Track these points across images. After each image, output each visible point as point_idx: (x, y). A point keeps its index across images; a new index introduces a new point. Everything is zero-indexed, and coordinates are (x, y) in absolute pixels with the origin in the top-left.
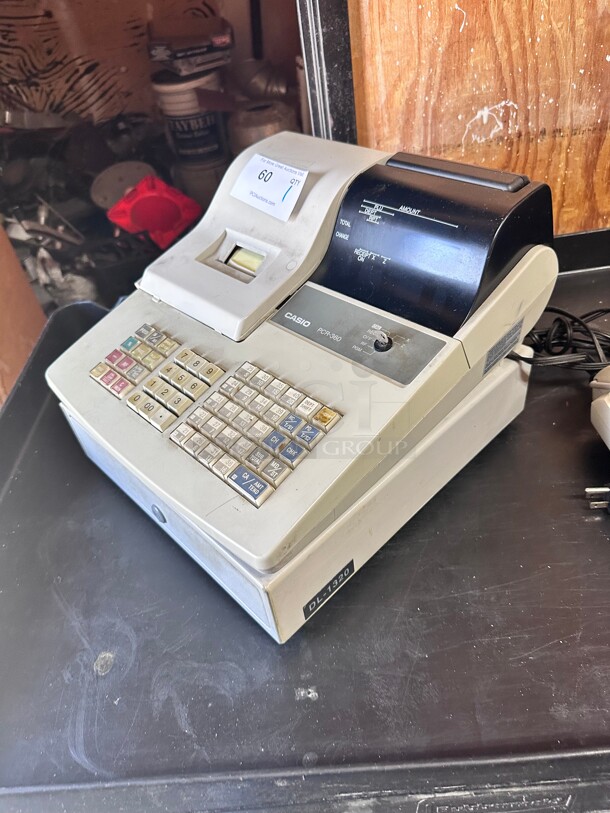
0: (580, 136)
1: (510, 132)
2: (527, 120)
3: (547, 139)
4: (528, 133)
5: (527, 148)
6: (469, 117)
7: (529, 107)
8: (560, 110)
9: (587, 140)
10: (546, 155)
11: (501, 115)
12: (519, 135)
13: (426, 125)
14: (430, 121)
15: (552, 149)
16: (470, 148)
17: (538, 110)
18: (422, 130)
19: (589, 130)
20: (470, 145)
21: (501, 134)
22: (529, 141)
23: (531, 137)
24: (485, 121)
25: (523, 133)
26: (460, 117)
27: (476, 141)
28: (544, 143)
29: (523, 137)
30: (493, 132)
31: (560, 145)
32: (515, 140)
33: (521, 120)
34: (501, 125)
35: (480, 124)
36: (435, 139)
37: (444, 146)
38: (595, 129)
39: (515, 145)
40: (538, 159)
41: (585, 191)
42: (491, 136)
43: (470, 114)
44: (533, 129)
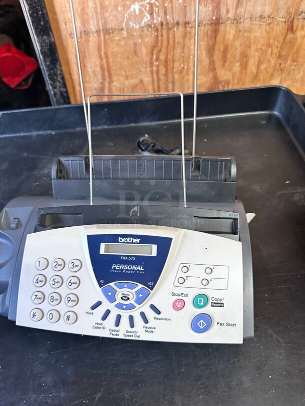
0: (203, 28)
1: (155, 22)
2: (165, 14)
3: (181, 29)
4: (167, 23)
5: (168, 34)
6: (126, 9)
7: (166, 5)
8: (188, 8)
9: (207, 31)
10: (181, 40)
11: (148, 9)
12: (162, 24)
13: (97, 13)
14: (99, 11)
15: (184, 36)
16: (129, 31)
17: (172, 7)
18: (95, 17)
19: (208, 24)
20: (130, 30)
21: (150, 23)
22: (169, 29)
23: (170, 26)
24: (137, 13)
25: (164, 23)
26: (119, 9)
27: (133, 27)
28: (179, 31)
29: (164, 26)
30: (144, 21)
31: (190, 33)
32: (159, 28)
33: (161, 14)
34: (148, 16)
35: (134, 14)
36: (105, 24)
37: (112, 29)
38: (212, 24)
39: (160, 31)
40: (176, 42)
41: (209, 66)
42: (143, 23)
43: (126, 7)
44: (170, 20)
